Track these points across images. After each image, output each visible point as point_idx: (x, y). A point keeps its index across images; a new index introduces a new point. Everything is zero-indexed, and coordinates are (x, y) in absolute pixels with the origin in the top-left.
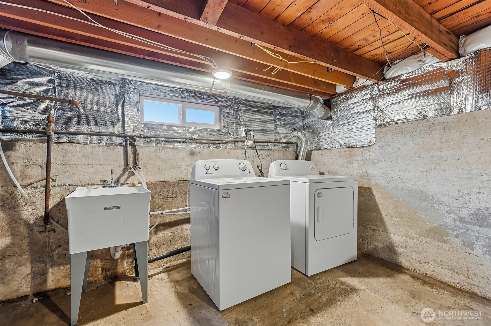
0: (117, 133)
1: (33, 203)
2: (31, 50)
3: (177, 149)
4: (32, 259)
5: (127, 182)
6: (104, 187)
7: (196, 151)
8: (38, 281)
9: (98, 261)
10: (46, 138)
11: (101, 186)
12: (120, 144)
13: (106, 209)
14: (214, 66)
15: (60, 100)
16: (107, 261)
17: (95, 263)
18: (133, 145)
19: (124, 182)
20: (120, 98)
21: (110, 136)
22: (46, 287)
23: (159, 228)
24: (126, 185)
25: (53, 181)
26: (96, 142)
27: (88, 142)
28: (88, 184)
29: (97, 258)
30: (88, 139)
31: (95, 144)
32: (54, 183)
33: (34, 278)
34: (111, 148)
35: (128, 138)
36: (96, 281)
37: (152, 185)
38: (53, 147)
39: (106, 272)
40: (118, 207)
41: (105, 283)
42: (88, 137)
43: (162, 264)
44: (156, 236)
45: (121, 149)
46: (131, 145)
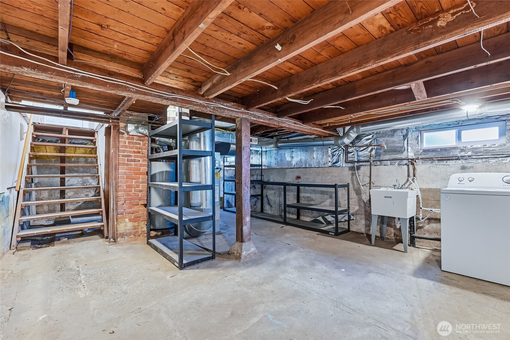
0: (404, 158)
1: (366, 193)
2: (362, 129)
3: (449, 165)
4: (365, 218)
5: (409, 187)
6: (394, 189)
7: (469, 166)
8: (367, 229)
9: (392, 229)
10: (370, 164)
11: (393, 188)
12: (406, 164)
13: (385, 197)
14: (460, 103)
15: (376, 146)
16: (397, 231)
17: (391, 229)
18: (413, 164)
19: (408, 187)
20: (405, 137)
21: (401, 160)
22: (370, 233)
23: (431, 221)
24: (408, 189)
25: (373, 184)
26: (392, 164)
27: (389, 164)
28: (388, 187)
29: (392, 227)
30: (389, 162)
31: (393, 165)
32: (373, 185)
33: (366, 226)
34: (400, 166)
35: (410, 160)
36: (391, 239)
37: (427, 191)
38: (372, 167)
39: (396, 236)
40: (391, 197)
41: (395, 241)
42: (389, 161)
43: (433, 246)
44: (429, 225)
45: (406, 167)
46: (412, 164)
